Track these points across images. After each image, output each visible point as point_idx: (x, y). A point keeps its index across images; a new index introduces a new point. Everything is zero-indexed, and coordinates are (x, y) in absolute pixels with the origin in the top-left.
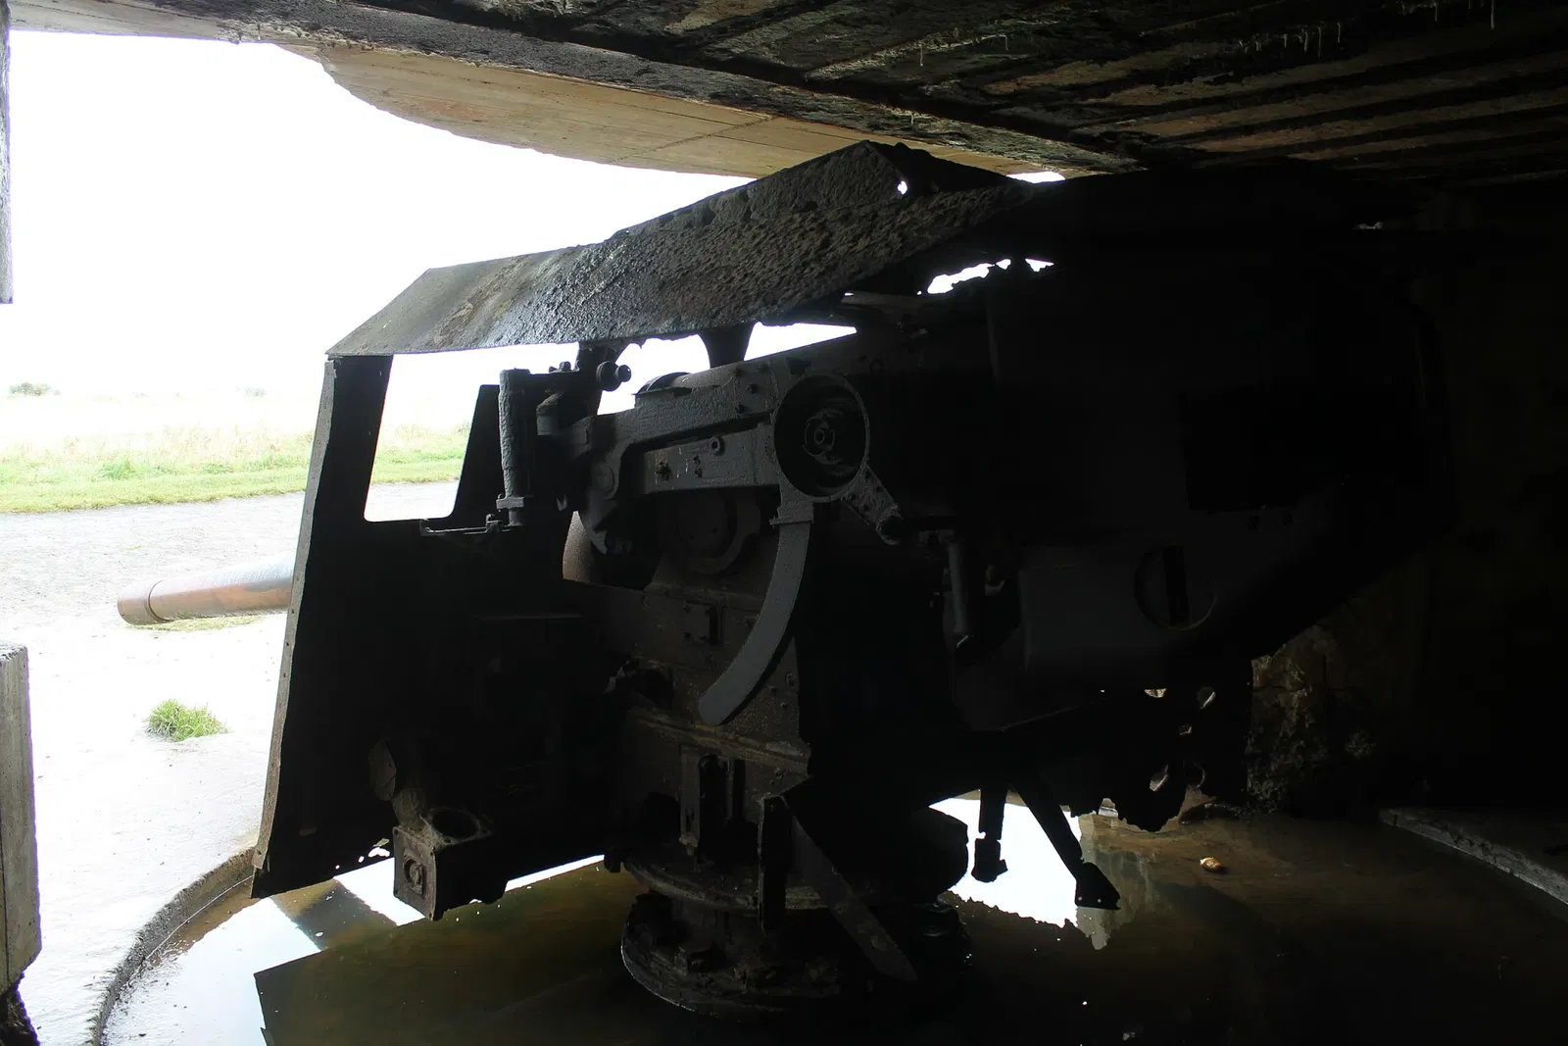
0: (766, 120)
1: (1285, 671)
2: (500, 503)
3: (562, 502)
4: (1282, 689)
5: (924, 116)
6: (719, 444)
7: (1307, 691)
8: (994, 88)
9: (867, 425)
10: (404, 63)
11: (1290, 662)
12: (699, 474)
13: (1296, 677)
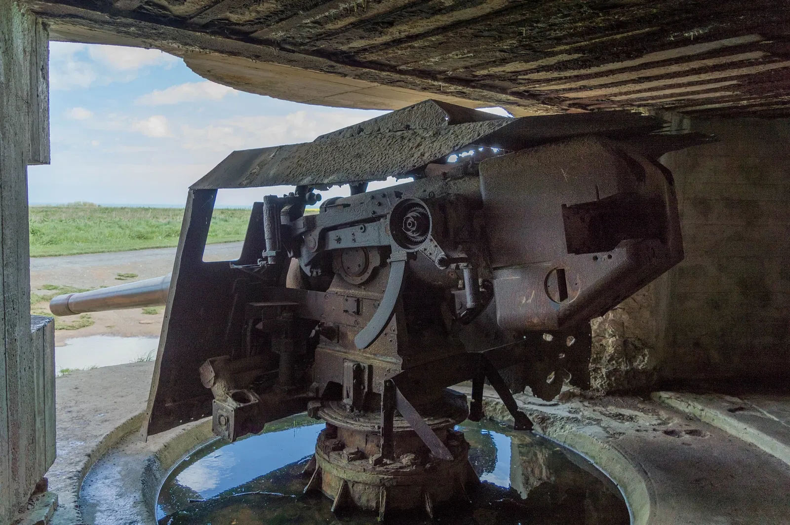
0: (377, 86)
1: (605, 330)
2: (264, 254)
3: (290, 253)
4: (604, 337)
5: (447, 85)
6: (363, 228)
7: (616, 338)
8: (478, 73)
9: (431, 219)
10: (223, 59)
11: (607, 325)
12: (354, 240)
13: (610, 331)
